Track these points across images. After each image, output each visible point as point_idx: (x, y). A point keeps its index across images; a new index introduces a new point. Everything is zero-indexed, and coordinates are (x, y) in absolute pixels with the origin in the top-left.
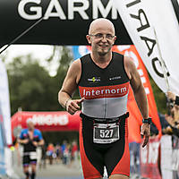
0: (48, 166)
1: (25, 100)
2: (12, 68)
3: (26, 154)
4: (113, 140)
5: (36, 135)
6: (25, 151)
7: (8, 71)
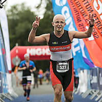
0: (39, 86)
1: (20, 38)
2: (10, 13)
3: (25, 77)
4: (66, 71)
5: (31, 65)
6: (23, 76)
7: (7, 16)
